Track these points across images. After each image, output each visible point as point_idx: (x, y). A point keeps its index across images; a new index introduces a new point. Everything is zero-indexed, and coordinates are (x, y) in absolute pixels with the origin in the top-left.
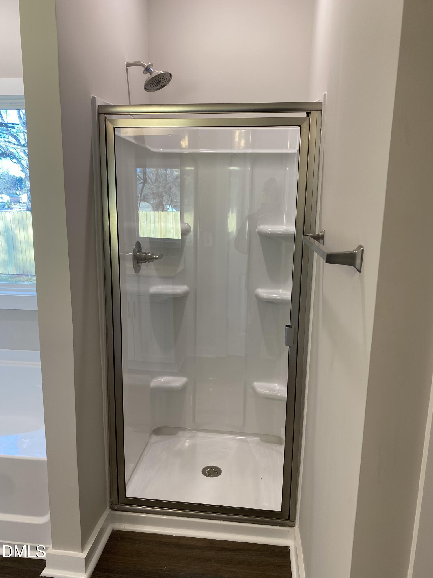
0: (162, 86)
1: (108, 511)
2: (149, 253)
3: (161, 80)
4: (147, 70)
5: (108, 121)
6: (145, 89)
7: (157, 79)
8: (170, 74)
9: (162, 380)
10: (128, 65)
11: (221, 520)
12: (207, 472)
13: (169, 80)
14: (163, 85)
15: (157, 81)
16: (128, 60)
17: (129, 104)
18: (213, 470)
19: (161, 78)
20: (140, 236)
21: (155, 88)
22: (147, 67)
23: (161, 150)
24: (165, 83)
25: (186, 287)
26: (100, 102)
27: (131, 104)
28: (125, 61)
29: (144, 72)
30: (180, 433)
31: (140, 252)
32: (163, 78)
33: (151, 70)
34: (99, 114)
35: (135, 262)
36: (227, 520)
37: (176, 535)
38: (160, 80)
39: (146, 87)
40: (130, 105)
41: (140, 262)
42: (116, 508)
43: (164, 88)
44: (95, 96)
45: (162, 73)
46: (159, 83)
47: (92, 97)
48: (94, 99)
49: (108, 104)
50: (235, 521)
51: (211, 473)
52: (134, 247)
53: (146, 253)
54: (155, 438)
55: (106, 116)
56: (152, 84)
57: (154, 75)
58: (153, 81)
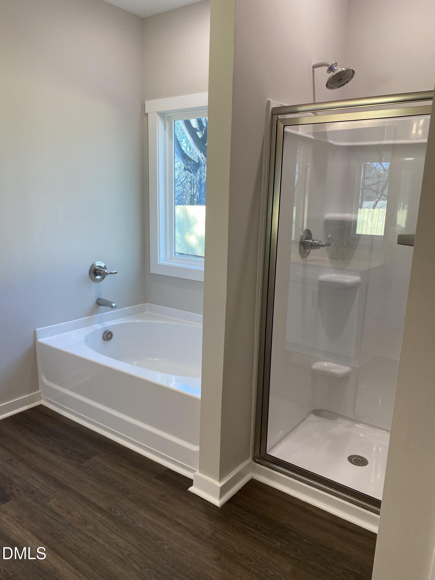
0: (345, 83)
1: (250, 460)
2: (317, 240)
3: (343, 77)
4: (331, 69)
5: (280, 121)
6: (327, 87)
7: (338, 77)
8: (353, 71)
9: (325, 365)
10: (314, 67)
11: (348, 501)
12: (353, 459)
13: (352, 76)
14: (346, 81)
15: (339, 79)
16: (314, 63)
17: (312, 102)
18: (360, 460)
19: (343, 75)
20: (357, 233)
21: (337, 85)
22: (331, 66)
23: (346, 144)
24: (348, 79)
25: (358, 278)
26: (275, 104)
27: (316, 102)
28: (312, 64)
29: (327, 72)
30: (339, 420)
31: (309, 239)
32: (345, 75)
33: (334, 69)
34: (272, 115)
35: (302, 248)
36: (353, 502)
37: (304, 501)
38: (341, 77)
39: (328, 85)
40: (314, 103)
41: (307, 249)
42: (257, 461)
43: (346, 85)
44: (270, 100)
45: (344, 70)
46: (341, 80)
47: (268, 100)
48: (269, 102)
49: (283, 105)
50: (361, 506)
51: (356, 462)
52: (302, 234)
53: (313, 240)
54: (312, 417)
55: (279, 116)
56: (334, 82)
57: (336, 72)
58: (334, 79)
